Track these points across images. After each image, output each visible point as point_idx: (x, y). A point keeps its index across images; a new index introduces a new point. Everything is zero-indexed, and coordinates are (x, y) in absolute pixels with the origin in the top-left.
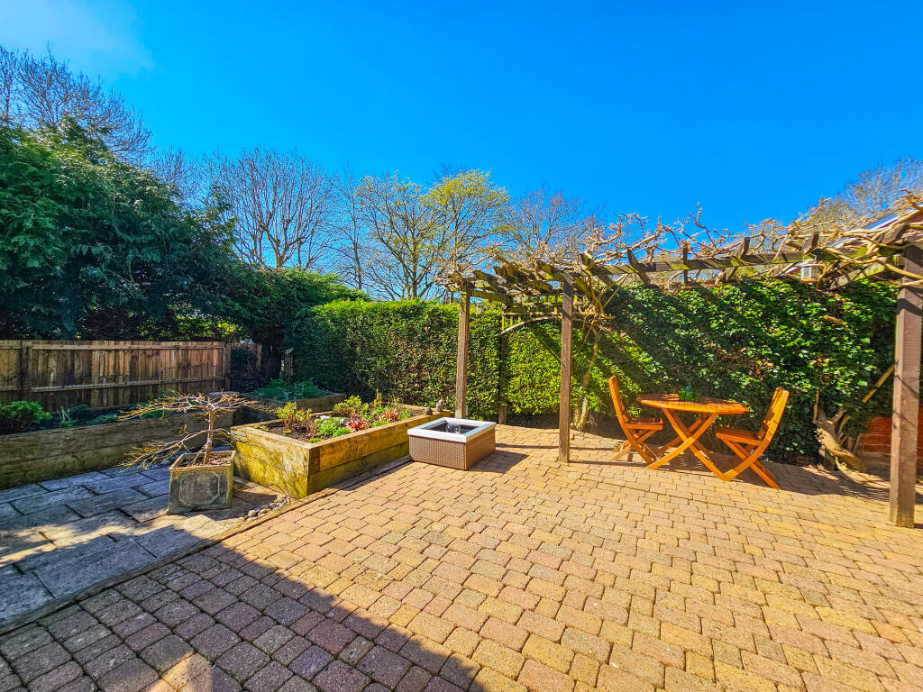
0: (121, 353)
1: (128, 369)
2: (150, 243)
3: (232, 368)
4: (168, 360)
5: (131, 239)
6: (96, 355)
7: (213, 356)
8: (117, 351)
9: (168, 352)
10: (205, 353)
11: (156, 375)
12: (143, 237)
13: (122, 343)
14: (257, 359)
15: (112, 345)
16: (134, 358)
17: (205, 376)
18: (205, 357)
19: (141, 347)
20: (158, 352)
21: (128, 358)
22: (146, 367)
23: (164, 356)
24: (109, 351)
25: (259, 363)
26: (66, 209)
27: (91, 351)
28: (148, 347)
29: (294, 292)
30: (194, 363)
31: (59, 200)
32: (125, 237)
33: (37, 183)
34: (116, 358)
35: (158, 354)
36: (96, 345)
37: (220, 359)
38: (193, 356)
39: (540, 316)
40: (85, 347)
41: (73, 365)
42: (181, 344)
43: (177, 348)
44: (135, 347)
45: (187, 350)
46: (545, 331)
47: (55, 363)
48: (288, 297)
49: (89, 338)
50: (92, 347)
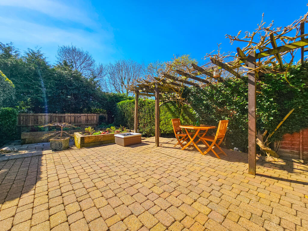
0: (72, 116)
1: (73, 121)
2: (75, 88)
3: (100, 121)
4: (83, 119)
5: (71, 88)
6: (66, 117)
7: (94, 117)
8: (71, 116)
9: (83, 117)
10: (92, 117)
11: (80, 122)
12: (73, 87)
13: (72, 114)
14: (106, 119)
15: (69, 114)
16: (75, 118)
17: (92, 123)
18: (92, 118)
19: (76, 115)
20: (80, 116)
21: (73, 118)
22: (78, 121)
23: (82, 118)
24: (69, 116)
25: (107, 119)
26: (57, 82)
27: (65, 116)
28: (78, 115)
29: (114, 99)
30: (90, 119)
31: (56, 80)
32: (70, 87)
33: (51, 77)
34: (71, 118)
35: (80, 117)
36: (66, 115)
37: (97, 119)
38: (89, 117)
39: (167, 100)
40: (64, 115)
41: (61, 119)
42: (86, 114)
43: (85, 115)
44: (75, 115)
45: (88, 116)
46: (168, 105)
47: (57, 119)
48: (113, 100)
49: (64, 113)
50: (65, 115)
